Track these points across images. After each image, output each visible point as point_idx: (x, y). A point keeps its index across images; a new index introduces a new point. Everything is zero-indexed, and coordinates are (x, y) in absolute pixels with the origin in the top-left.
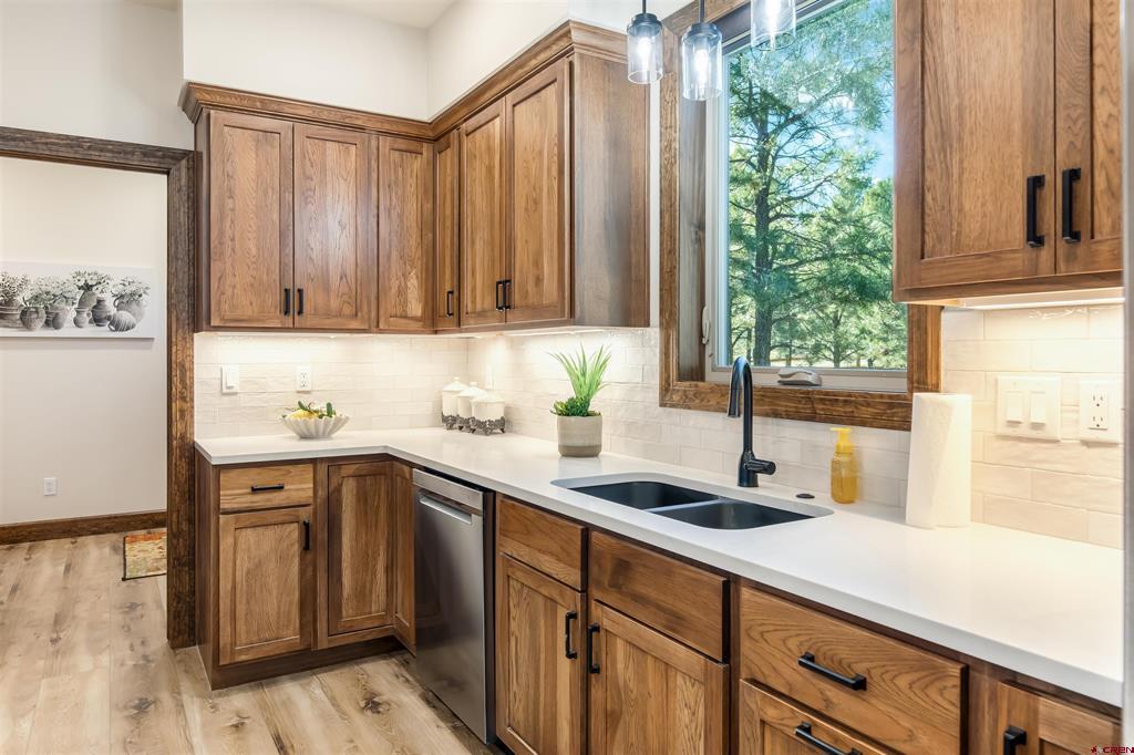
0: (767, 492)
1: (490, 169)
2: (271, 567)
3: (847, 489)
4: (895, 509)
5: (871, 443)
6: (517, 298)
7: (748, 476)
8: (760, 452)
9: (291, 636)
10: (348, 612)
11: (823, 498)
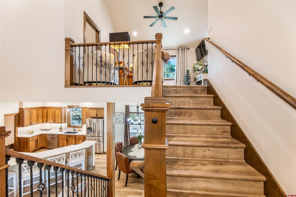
0: (75, 131)
1: (52, 113)
2: (33, 144)
3: (79, 131)
4: (82, 131)
5: (80, 128)
6: (56, 121)
7: (74, 131)
8: (75, 130)
9: (35, 149)
10: (39, 146)
11: (78, 131)
